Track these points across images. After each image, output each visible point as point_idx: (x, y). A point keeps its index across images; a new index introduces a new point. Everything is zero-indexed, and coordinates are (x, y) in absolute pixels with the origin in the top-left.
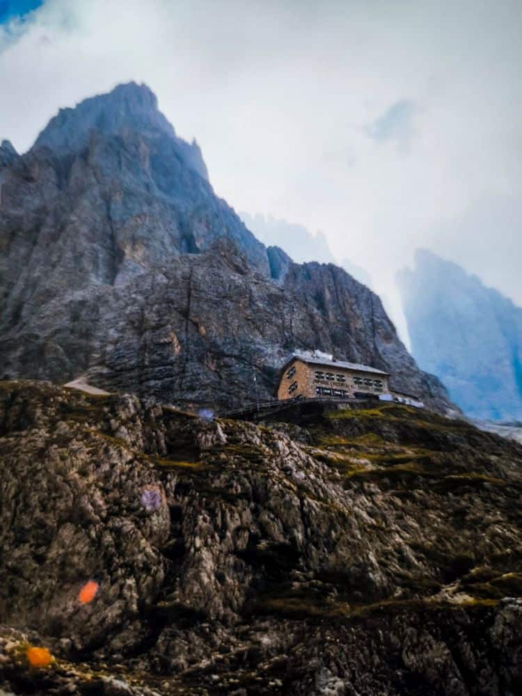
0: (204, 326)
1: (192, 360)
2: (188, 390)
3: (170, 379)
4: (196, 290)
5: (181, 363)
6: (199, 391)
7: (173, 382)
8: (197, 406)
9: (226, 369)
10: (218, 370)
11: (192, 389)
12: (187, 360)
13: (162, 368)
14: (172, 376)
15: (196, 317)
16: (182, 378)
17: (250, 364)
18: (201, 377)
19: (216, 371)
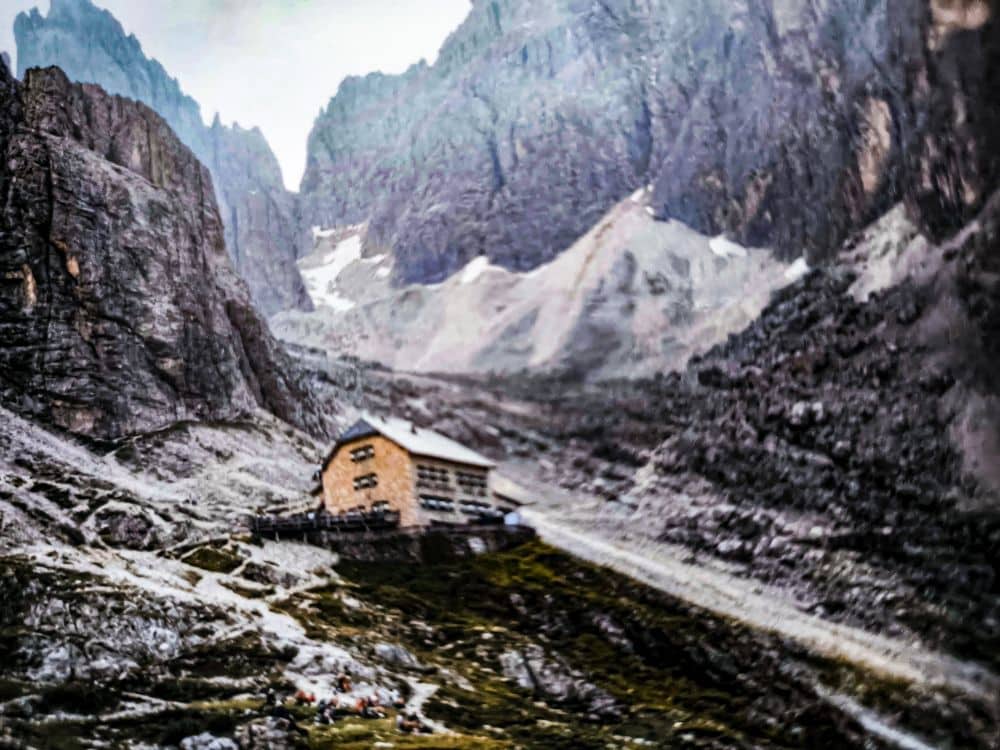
0: (77, 259)
1: (56, 319)
2: (54, 375)
3: (24, 349)
4: (61, 188)
5: (39, 322)
6: (72, 380)
7: (29, 355)
8: (68, 405)
9: (106, 342)
10: (94, 341)
11: (60, 374)
12: (49, 318)
13: (9, 325)
14: (26, 344)
15: (63, 240)
16: (44, 350)
17: (134, 333)
18: (72, 353)
19: (89, 344)
